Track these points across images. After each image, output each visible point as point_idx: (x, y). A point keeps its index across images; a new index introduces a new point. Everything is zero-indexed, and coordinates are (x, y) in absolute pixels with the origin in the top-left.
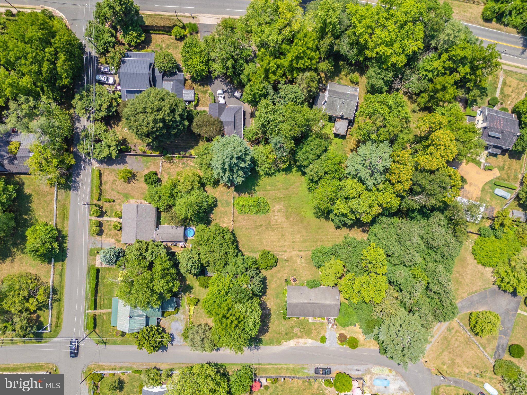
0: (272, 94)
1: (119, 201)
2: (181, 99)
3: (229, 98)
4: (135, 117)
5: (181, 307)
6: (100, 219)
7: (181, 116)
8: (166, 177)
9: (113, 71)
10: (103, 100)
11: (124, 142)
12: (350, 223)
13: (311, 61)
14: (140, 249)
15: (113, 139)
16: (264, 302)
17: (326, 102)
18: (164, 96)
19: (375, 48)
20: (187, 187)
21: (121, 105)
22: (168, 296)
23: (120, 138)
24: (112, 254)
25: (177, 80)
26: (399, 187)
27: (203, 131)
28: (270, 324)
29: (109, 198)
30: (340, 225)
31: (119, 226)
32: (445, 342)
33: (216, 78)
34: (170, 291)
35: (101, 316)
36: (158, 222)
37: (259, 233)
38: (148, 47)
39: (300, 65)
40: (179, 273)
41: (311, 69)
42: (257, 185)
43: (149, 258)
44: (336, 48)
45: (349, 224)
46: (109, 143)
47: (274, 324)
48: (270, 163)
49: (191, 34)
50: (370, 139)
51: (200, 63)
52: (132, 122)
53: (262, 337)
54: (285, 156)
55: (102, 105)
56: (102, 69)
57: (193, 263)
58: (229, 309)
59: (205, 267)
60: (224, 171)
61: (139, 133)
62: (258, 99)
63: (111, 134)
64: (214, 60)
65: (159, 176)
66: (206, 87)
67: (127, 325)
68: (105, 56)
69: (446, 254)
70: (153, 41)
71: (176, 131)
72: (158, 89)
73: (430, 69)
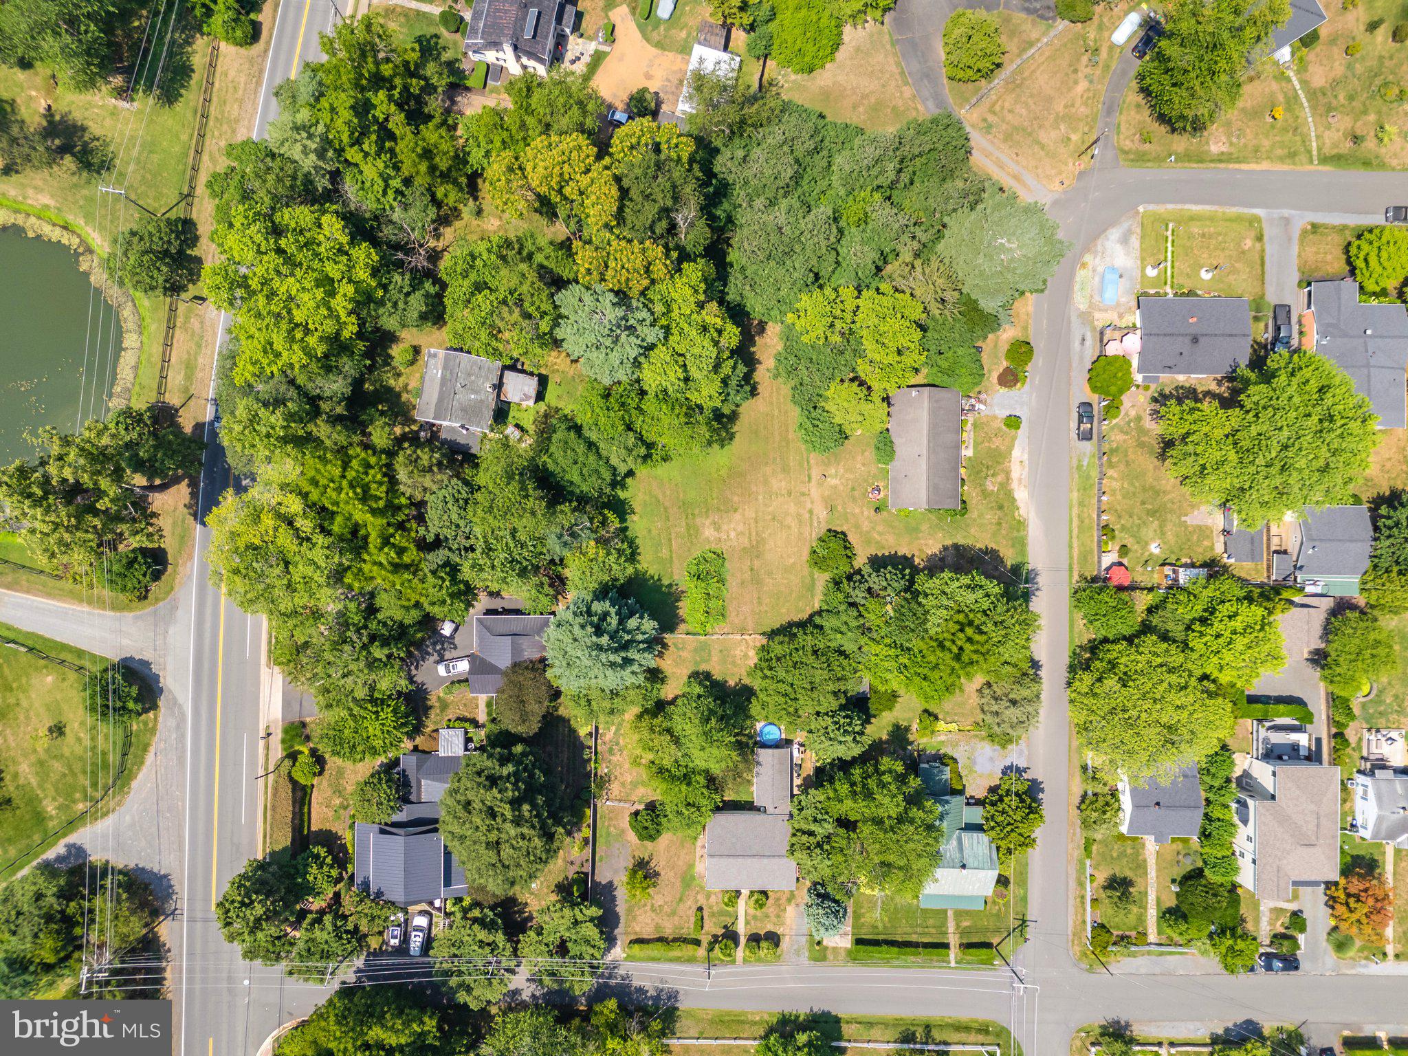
0: (446, 552)
1: (699, 897)
2: (464, 762)
3: (455, 648)
4: (508, 867)
5: (942, 752)
6: (743, 940)
7: (503, 761)
8: (641, 791)
9: (401, 916)
10: (470, 939)
11: (563, 889)
12: (742, 369)
13: (371, 467)
14: (809, 848)
15: (558, 914)
16: (929, 560)
17: (463, 427)
18: (458, 802)
19: (338, 317)
20: (665, 744)
21: (480, 898)
22: (914, 782)
23: (554, 898)
24: (821, 911)
25: (418, 770)
26: (659, 270)
27: (537, 709)
28: (978, 546)
29: (693, 920)
30: (748, 388)
31: (756, 896)
32: (1016, 137)
33: (411, 679)
34: (901, 779)
35: (963, 932)
36: (748, 807)
37: (770, 574)
38: (340, 838)
39: (381, 492)
40: (863, 759)
41: (389, 466)
42: (660, 580)
43: (829, 828)
44: (339, 410)
45: (745, 370)
46: (567, 922)
47: (977, 536)
48: (608, 554)
49: (308, 738)
50: (551, 332)
51: (377, 719)
52: (521, 873)
53: (1009, 564)
54: (591, 520)
55: (481, 941)
56: (394, 942)
57: (838, 729)
58: (941, 645)
59: (847, 699)
60: (627, 661)
61: (544, 857)
62: (462, 586)
63: (547, 918)
64: (372, 688)
65: (641, 807)
66: (433, 700)
67: (981, 874)
68: (366, 936)
69: (810, 145)
70: (327, 826)
71: (537, 771)
72: (443, 814)
73: (382, 184)
